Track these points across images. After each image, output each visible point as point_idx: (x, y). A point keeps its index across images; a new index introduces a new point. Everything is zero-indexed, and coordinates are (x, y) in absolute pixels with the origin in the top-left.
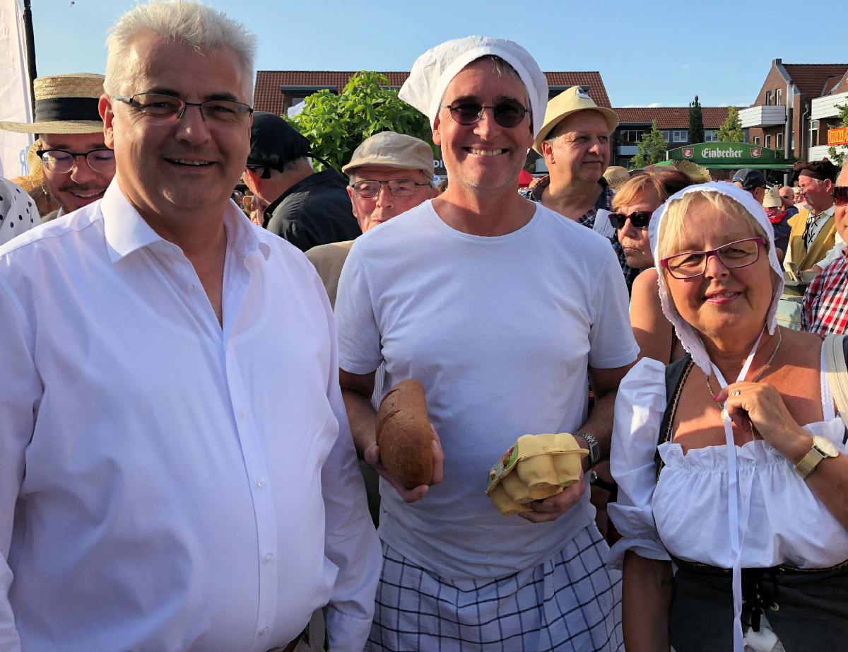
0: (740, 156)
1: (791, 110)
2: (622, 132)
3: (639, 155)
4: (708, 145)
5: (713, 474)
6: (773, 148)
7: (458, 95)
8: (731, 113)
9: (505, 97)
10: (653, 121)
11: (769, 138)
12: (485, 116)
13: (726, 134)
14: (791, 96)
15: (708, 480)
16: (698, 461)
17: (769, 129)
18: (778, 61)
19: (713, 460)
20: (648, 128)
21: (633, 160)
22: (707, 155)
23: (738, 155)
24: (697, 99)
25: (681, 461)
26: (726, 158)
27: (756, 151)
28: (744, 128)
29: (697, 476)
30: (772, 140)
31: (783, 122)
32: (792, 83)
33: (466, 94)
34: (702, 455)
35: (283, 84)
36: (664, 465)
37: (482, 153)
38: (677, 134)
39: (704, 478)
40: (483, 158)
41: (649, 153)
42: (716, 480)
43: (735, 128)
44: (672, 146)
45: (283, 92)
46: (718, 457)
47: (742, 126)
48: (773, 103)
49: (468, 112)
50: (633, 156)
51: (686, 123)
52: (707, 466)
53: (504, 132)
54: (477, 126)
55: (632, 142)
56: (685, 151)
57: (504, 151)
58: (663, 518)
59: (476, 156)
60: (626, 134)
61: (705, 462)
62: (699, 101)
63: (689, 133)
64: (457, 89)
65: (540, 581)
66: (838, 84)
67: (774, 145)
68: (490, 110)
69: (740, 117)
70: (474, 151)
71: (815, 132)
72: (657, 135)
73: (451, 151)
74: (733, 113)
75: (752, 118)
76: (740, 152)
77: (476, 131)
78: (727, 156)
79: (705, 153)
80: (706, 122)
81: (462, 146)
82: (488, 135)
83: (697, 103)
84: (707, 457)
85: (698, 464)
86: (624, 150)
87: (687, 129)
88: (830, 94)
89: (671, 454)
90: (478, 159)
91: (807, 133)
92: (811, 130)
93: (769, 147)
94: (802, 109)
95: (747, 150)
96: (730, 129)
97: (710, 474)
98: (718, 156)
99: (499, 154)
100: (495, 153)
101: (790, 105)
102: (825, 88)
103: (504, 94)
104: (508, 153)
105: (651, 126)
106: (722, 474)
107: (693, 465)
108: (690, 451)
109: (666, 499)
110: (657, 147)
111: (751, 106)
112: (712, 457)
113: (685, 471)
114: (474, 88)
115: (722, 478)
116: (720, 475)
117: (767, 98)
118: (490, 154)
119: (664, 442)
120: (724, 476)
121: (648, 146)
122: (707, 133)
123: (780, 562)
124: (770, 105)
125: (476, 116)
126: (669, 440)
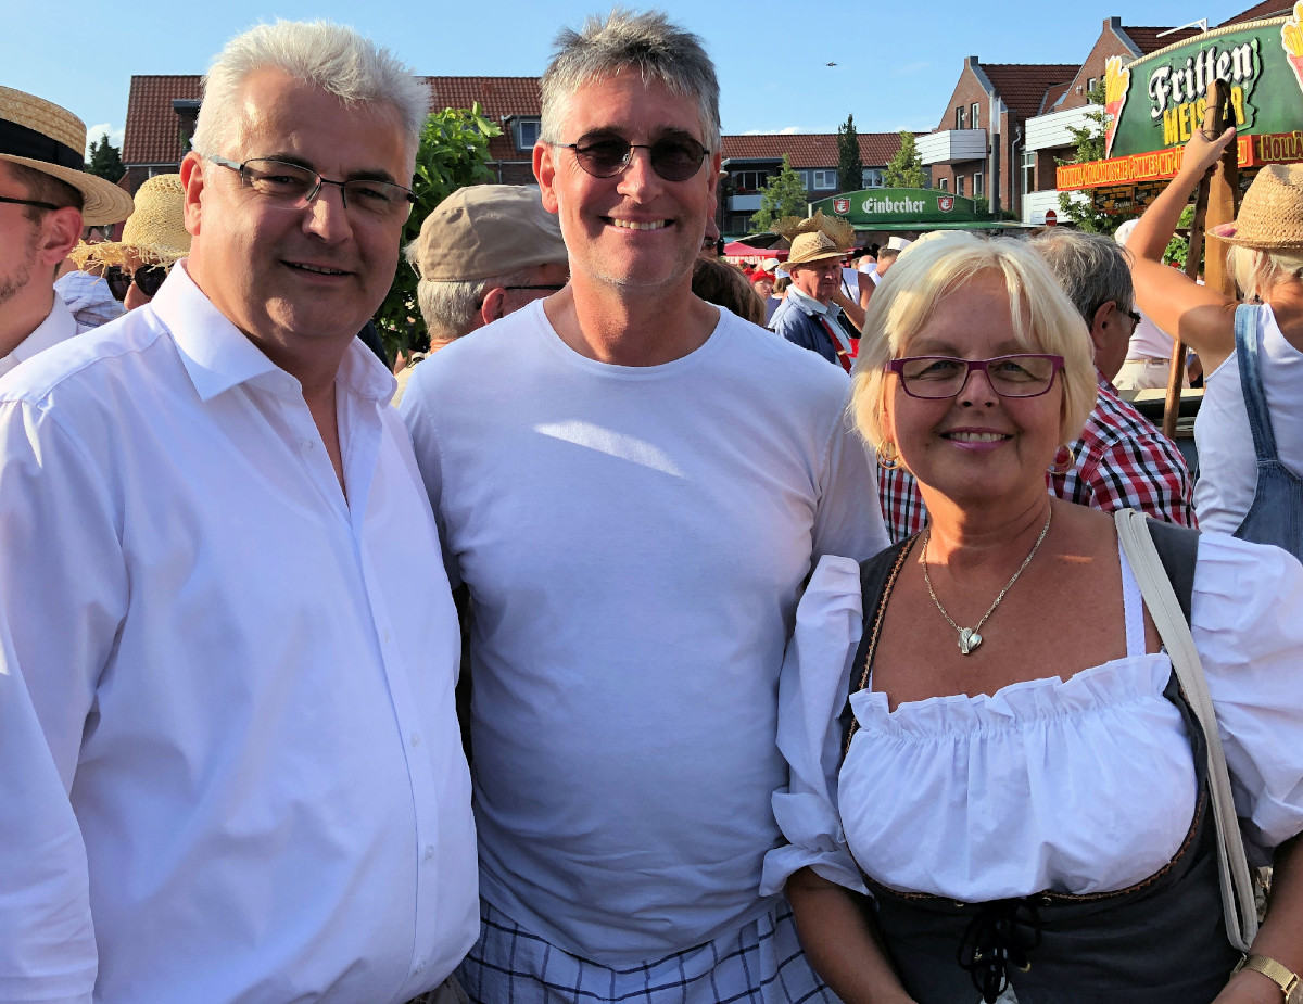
0: (921, 210)
1: (997, 137)
2: (734, 174)
3: (763, 210)
4: (872, 193)
5: (941, 742)
6: (967, 196)
7: (589, 126)
8: (904, 143)
9: (669, 130)
10: (784, 156)
11: (961, 180)
12: (637, 162)
13: (898, 175)
14: (995, 115)
15: (933, 754)
16: (916, 723)
17: (961, 167)
18: (974, 60)
19: (940, 721)
20: (775, 167)
21: (754, 218)
22: (871, 209)
23: (918, 207)
24: (850, 120)
25: (887, 722)
26: (900, 214)
27: (946, 201)
28: (926, 166)
29: (914, 746)
30: (967, 182)
31: (983, 156)
32: (997, 95)
33: (602, 124)
34: (922, 711)
35: (176, 97)
36: (858, 726)
37: (632, 225)
38: (820, 176)
39: (926, 751)
40: (633, 235)
41: (779, 207)
42: (946, 751)
43: (911, 166)
44: (814, 196)
45: (178, 110)
46: (950, 715)
47: (923, 163)
48: (967, 125)
49: (605, 155)
50: (755, 212)
51: (833, 158)
52: (930, 730)
53: (667, 190)
54: (621, 179)
55: (750, 189)
56: (836, 204)
57: (668, 223)
58: (856, 816)
59: (623, 231)
60: (740, 175)
61: (927, 723)
62: (853, 123)
63: (839, 174)
64: (586, 116)
65: (751, 949)
66: (1064, 96)
67: (970, 191)
68: (644, 150)
69: (918, 149)
70: (617, 222)
71: (1031, 170)
72: (791, 178)
73: (578, 223)
74: (909, 143)
75: (936, 149)
76: (921, 203)
77: (621, 189)
78: (903, 211)
79: (869, 205)
80: (865, 157)
81: (595, 215)
82: (642, 194)
83: (850, 127)
84: (931, 716)
85: (916, 728)
86: (739, 203)
87: (836, 168)
88: (1053, 111)
89: (871, 709)
90: (626, 236)
91: (1019, 171)
92: (1026, 166)
93: (962, 193)
94: (1012, 135)
95: (932, 199)
96: (904, 168)
97: (936, 744)
98: (889, 211)
99: (660, 228)
100: (654, 225)
101: (995, 128)
102: (1044, 102)
103: (668, 124)
104: (674, 227)
105: (781, 164)
106: (956, 743)
107: (907, 728)
108: (903, 706)
109: (863, 785)
110: (791, 197)
111: (935, 131)
112: (939, 715)
113: (894, 740)
114: (615, 114)
115: (956, 750)
116: (952, 743)
117: (958, 118)
118: (645, 227)
119: (858, 689)
120: (961, 745)
121: (778, 196)
122: (866, 175)
123: (1047, 886)
124: (962, 128)
125: (619, 162)
126: (866, 686)
